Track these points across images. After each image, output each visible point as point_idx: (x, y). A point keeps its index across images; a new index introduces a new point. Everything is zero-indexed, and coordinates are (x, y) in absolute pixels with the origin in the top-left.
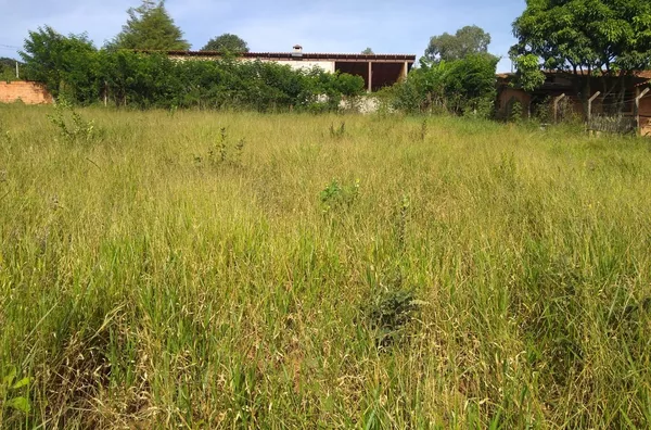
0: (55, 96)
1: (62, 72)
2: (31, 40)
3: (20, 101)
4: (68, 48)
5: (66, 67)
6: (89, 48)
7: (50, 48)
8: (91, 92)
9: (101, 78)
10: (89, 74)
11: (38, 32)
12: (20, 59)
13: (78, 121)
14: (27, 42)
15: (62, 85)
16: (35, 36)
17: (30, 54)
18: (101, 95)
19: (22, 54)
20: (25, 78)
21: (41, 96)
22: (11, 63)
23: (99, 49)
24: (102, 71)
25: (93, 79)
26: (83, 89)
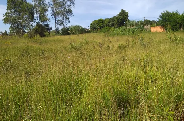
0: (166, 29)
1: (169, 23)
2: (161, 15)
3: (157, 32)
4: (172, 15)
5: (170, 21)
6: (178, 15)
7: (166, 16)
8: (177, 28)
9: (181, 23)
10: (177, 22)
11: (163, 12)
13: (175, 37)
14: (160, 15)
15: (168, 27)
16: (163, 14)
17: (161, 19)
18: (180, 28)
19: (158, 19)
20: (157, 25)
21: (162, 30)
22: (154, 22)
23: (181, 14)
24: (181, 21)
25: (178, 24)
26: (174, 27)
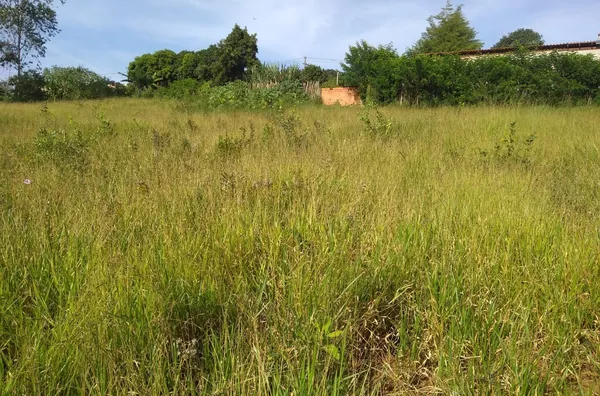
0: (363, 98)
1: (369, 78)
2: (350, 53)
3: (337, 103)
4: (377, 57)
5: (374, 73)
6: (392, 55)
7: (364, 58)
8: (391, 93)
9: (400, 81)
10: (390, 77)
11: (356, 46)
12: (341, 70)
13: (380, 118)
14: (348, 55)
15: (368, 89)
16: (353, 50)
17: (348, 65)
18: (398, 95)
19: (343, 65)
20: (342, 85)
21: (353, 98)
22: (333, 73)
23: (400, 55)
24: (401, 75)
25: (393, 82)
26: (384, 91)
